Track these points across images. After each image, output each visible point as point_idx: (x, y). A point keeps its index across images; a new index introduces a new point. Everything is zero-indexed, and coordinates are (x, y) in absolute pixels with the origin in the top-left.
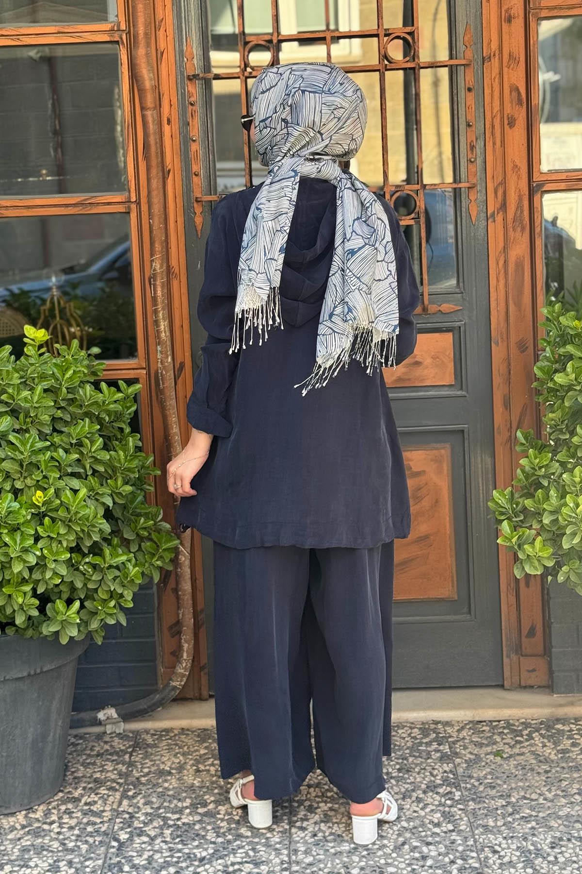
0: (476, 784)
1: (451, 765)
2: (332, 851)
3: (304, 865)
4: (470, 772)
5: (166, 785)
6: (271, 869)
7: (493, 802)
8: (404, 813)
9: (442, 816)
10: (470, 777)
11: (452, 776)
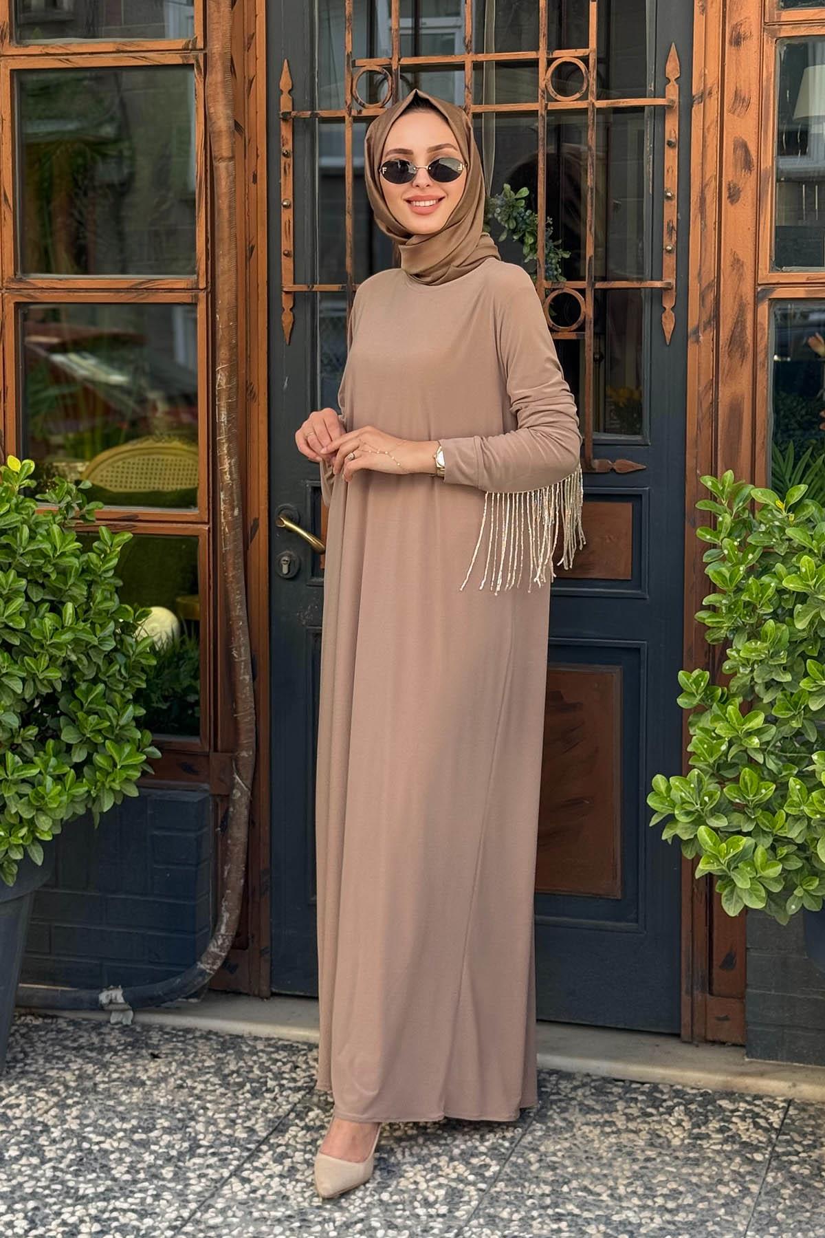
0: (532, 1160)
1: (520, 1130)
2: (256, 1214)
3: (202, 1227)
4: (538, 1143)
5: (124, 1098)
6: (157, 1224)
7: (533, 1186)
8: (398, 1183)
9: (446, 1193)
10: (535, 1150)
11: (507, 1144)
